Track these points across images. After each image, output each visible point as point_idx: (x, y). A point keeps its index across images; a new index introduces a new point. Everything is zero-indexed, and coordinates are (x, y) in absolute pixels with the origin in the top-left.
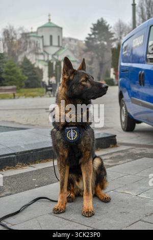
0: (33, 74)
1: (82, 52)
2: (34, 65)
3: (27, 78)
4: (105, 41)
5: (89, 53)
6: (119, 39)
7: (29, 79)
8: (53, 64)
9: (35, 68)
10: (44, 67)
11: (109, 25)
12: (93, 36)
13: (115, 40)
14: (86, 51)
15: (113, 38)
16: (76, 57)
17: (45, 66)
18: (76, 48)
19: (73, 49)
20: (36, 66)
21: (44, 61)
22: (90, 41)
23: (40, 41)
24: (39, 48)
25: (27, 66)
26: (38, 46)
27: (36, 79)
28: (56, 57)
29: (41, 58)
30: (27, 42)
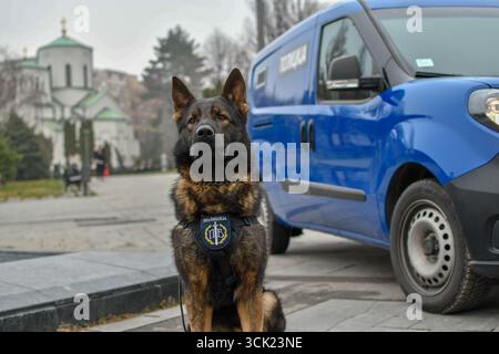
0: (30, 150)
1: (138, 100)
2: (33, 129)
3: (21, 157)
4: (187, 74)
5: (153, 101)
6: (216, 69)
7: (25, 160)
8: (74, 126)
9: (36, 137)
10: (54, 135)
11: (193, 41)
12: (160, 65)
13: (207, 73)
14: (144, 97)
15: (203, 69)
16: (124, 110)
17: (57, 131)
18: (122, 92)
19: (116, 93)
20: (37, 132)
21: (53, 120)
22: (155, 76)
23: (44, 78)
24: (42, 93)
25: (19, 132)
26: (40, 88)
27: (38, 159)
28: (80, 111)
29: (48, 114)
30: (14, 79)
